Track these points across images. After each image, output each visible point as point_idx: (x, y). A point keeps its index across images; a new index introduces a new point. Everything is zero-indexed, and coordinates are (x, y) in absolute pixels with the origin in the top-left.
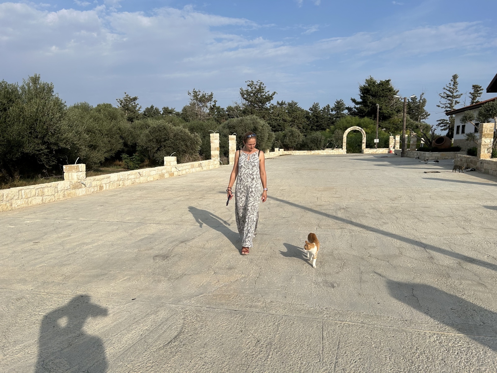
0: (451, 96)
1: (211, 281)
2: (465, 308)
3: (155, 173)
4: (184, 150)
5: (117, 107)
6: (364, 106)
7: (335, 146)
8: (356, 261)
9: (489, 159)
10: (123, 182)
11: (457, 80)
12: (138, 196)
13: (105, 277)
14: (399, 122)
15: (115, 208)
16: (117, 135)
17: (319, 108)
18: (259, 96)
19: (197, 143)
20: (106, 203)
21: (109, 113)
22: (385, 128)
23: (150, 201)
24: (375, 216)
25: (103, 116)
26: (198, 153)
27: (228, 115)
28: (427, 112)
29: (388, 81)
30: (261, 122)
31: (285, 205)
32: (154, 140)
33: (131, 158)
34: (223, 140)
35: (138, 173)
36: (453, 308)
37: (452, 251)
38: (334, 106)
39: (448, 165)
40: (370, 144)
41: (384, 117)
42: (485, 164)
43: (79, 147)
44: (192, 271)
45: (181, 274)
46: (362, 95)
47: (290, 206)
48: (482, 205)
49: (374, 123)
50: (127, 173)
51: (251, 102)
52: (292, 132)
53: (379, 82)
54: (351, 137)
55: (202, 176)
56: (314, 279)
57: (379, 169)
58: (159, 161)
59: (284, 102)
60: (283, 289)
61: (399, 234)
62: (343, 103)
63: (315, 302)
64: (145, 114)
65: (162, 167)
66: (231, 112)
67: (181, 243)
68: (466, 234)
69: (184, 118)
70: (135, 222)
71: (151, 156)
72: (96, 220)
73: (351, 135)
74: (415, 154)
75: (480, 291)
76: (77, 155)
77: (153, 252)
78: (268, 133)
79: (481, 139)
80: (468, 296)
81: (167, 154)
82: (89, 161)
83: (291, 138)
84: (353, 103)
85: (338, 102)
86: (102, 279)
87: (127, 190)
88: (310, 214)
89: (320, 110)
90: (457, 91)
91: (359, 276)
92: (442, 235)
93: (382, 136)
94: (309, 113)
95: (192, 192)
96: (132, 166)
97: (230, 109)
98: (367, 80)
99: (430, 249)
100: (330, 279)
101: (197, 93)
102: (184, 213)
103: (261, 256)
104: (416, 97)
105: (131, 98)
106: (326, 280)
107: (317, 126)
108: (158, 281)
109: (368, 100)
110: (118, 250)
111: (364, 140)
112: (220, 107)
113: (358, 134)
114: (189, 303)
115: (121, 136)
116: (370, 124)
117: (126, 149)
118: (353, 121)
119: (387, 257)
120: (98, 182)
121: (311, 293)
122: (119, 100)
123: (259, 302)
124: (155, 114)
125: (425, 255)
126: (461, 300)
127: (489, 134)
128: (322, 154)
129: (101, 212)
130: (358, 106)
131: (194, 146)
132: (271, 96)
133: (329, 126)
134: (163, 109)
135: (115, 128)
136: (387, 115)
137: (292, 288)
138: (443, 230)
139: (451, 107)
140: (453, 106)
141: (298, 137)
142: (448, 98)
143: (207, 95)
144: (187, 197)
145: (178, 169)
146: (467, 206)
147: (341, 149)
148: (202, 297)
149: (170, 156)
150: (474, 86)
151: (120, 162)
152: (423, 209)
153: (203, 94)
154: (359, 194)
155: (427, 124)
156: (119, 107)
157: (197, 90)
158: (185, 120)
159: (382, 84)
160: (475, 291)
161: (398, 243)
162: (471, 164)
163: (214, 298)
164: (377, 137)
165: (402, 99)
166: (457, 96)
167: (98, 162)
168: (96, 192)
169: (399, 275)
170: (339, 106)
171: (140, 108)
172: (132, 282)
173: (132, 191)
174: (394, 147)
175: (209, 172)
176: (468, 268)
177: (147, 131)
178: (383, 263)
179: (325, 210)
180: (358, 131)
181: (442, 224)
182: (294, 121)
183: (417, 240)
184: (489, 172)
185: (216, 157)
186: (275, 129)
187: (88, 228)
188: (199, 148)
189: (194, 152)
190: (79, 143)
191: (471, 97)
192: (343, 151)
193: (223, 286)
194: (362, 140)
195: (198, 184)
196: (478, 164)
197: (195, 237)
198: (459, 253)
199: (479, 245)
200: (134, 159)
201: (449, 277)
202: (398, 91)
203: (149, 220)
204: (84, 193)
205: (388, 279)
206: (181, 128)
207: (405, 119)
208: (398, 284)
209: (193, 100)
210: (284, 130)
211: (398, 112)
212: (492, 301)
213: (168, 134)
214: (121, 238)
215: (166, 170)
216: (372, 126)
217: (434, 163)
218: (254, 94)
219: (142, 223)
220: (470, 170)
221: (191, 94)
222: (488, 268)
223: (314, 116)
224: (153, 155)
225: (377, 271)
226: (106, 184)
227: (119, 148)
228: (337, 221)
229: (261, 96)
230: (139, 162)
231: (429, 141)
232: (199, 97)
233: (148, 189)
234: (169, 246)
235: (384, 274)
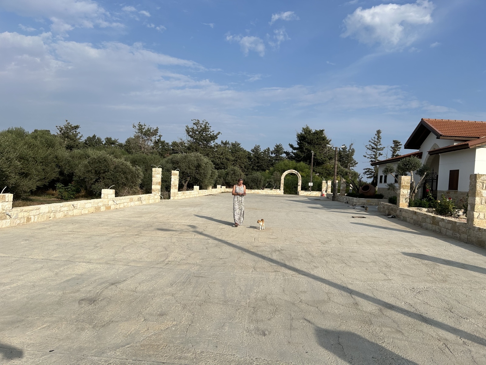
0: (375, 148)
1: (140, 329)
2: (385, 357)
3: (91, 206)
4: (124, 183)
5: (56, 134)
6: (300, 152)
7: (273, 187)
8: (288, 307)
9: (406, 208)
10: (54, 214)
11: (381, 135)
12: (69, 230)
13: (22, 324)
14: (331, 168)
15: (42, 243)
16: (53, 163)
17: (260, 150)
18: (204, 135)
19: (138, 176)
20: (33, 237)
21: (47, 140)
22: (319, 173)
23: (82, 236)
24: (307, 260)
25: (40, 143)
26: (139, 186)
27: (173, 150)
28: (355, 161)
29: (322, 131)
30: (205, 159)
31: (223, 245)
32: (93, 171)
33: (66, 188)
34: (165, 175)
35: (72, 206)
36: (374, 357)
37: (374, 297)
38: (274, 150)
39: (373, 211)
40: (305, 187)
41: (318, 163)
42: (403, 213)
43: (8, 174)
44: (121, 317)
45: (108, 321)
46: (299, 142)
47: (228, 246)
48: (401, 251)
49: (308, 168)
50: (60, 205)
51: (196, 139)
52: (234, 170)
53: (314, 131)
54: (288, 179)
55: (140, 211)
56: (246, 327)
57: (313, 212)
58: (96, 193)
59: (228, 142)
60: (215, 338)
61: (328, 279)
62: (281, 148)
63: (246, 352)
64: (85, 143)
65: (99, 200)
66: (175, 148)
67: (111, 285)
68: (387, 280)
69: (127, 150)
70: (63, 260)
71: (88, 187)
72: (18, 256)
73: (288, 178)
74: (344, 199)
75: (398, 339)
76: (5, 182)
77: (79, 295)
78: (211, 171)
79: (400, 190)
80: (388, 344)
81: (106, 186)
82: (18, 189)
83: (233, 176)
84: (291, 148)
85: (277, 146)
86: (17, 327)
87: (58, 223)
88: (247, 256)
89: (261, 152)
90: (380, 144)
91: (290, 323)
92: (366, 281)
93: (316, 180)
94: (251, 154)
95: (128, 227)
96: (67, 196)
97: (174, 144)
98: (303, 129)
99: (355, 295)
100: (261, 326)
101: (142, 126)
102: (118, 251)
103: (195, 300)
104: (346, 147)
105: (73, 126)
106: (258, 328)
107: (258, 166)
108: (82, 329)
109: (304, 147)
110: (39, 293)
111: (300, 183)
112: (164, 141)
113: (295, 176)
114: (113, 355)
115: (57, 165)
116: (305, 168)
117: (61, 178)
118: (291, 164)
119: (316, 302)
120: (26, 213)
121: (242, 342)
122: (59, 128)
123: (188, 353)
124: (97, 143)
125: (351, 301)
126: (381, 348)
127: (406, 186)
128: (262, 193)
129: (26, 247)
130: (295, 151)
131: (135, 180)
132: (216, 136)
133: (269, 168)
134: (105, 139)
135: (51, 156)
136: (320, 161)
137: (224, 337)
138: (368, 275)
139: (375, 158)
140: (377, 157)
141: (239, 176)
142: (373, 150)
143: (153, 129)
144: (122, 233)
145: (116, 202)
146: (388, 252)
147: (279, 190)
148: (128, 347)
149: (108, 188)
150: (394, 141)
151: (53, 191)
152: (350, 254)
153: (148, 128)
154: (293, 236)
155: (355, 172)
156: (58, 134)
157: (142, 124)
158: (128, 152)
159: (316, 133)
160: (393, 338)
161: (327, 287)
162: (392, 211)
163: (142, 348)
164: (311, 181)
165: (334, 148)
166: (380, 148)
167: (29, 190)
168: (22, 224)
169: (326, 322)
170: (278, 150)
171: (81, 137)
172: (51, 330)
173: (63, 225)
174: (326, 191)
175: (148, 206)
176: (388, 315)
177: (86, 162)
178: (312, 309)
179: (261, 251)
180: (295, 174)
181: (367, 269)
182: (237, 161)
183: (344, 285)
184: (406, 219)
185: (157, 192)
186: (218, 167)
187: (8, 265)
188: (140, 181)
189: (134, 185)
190: (9, 170)
191: (392, 151)
192: (281, 192)
193: (152, 335)
194: (297, 182)
195: (135, 219)
196: (398, 212)
197: (127, 278)
198: (380, 299)
199: (397, 292)
200: (69, 190)
201: (371, 324)
202: (331, 140)
203: (78, 258)
204: (8, 225)
205: (316, 326)
206: (123, 161)
207: (336, 166)
208: (326, 331)
209: (138, 133)
210: (226, 169)
211: (330, 159)
212: (408, 349)
213: (108, 166)
214: (45, 279)
215: (102, 203)
216: (307, 170)
217: (361, 208)
218: (199, 132)
219: (70, 261)
220: (391, 217)
221: (136, 127)
222: (405, 315)
223: (255, 157)
224: (90, 186)
225: (306, 318)
226: (34, 216)
227: (54, 177)
228: (272, 264)
229: (206, 135)
230: (74, 193)
231: (357, 188)
232: (144, 131)
233: (81, 223)
234: (98, 288)
235: (313, 321)
